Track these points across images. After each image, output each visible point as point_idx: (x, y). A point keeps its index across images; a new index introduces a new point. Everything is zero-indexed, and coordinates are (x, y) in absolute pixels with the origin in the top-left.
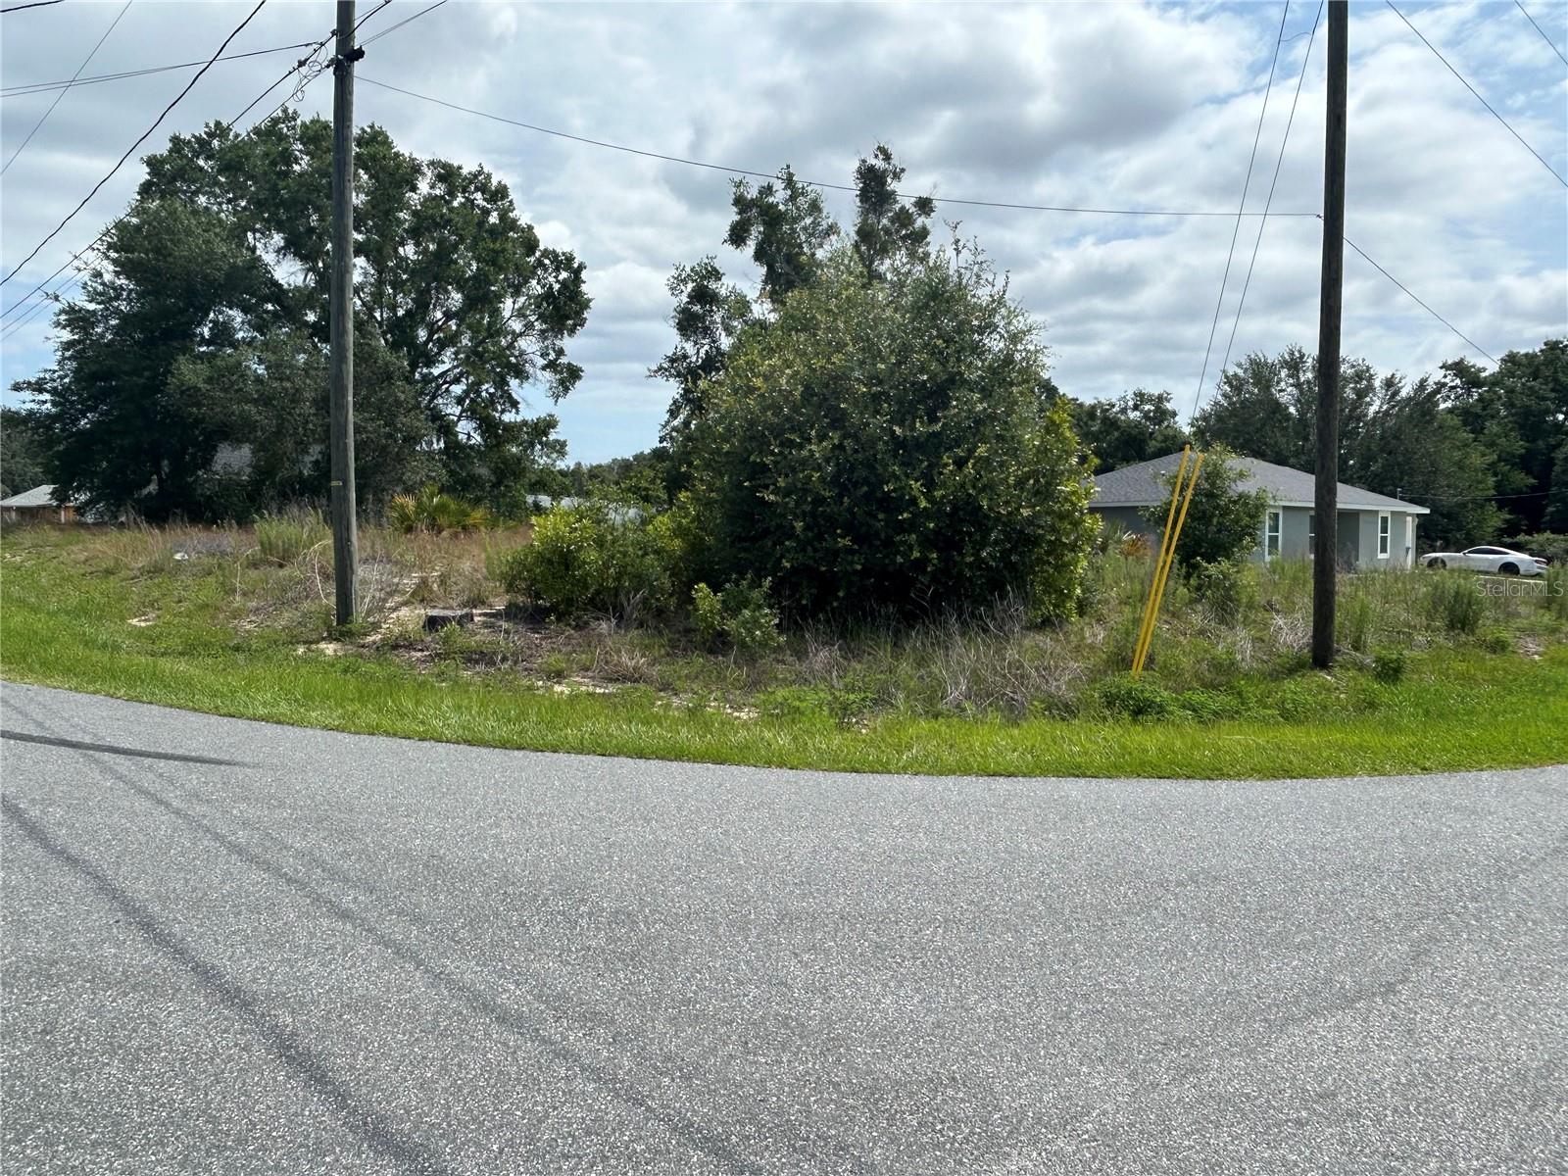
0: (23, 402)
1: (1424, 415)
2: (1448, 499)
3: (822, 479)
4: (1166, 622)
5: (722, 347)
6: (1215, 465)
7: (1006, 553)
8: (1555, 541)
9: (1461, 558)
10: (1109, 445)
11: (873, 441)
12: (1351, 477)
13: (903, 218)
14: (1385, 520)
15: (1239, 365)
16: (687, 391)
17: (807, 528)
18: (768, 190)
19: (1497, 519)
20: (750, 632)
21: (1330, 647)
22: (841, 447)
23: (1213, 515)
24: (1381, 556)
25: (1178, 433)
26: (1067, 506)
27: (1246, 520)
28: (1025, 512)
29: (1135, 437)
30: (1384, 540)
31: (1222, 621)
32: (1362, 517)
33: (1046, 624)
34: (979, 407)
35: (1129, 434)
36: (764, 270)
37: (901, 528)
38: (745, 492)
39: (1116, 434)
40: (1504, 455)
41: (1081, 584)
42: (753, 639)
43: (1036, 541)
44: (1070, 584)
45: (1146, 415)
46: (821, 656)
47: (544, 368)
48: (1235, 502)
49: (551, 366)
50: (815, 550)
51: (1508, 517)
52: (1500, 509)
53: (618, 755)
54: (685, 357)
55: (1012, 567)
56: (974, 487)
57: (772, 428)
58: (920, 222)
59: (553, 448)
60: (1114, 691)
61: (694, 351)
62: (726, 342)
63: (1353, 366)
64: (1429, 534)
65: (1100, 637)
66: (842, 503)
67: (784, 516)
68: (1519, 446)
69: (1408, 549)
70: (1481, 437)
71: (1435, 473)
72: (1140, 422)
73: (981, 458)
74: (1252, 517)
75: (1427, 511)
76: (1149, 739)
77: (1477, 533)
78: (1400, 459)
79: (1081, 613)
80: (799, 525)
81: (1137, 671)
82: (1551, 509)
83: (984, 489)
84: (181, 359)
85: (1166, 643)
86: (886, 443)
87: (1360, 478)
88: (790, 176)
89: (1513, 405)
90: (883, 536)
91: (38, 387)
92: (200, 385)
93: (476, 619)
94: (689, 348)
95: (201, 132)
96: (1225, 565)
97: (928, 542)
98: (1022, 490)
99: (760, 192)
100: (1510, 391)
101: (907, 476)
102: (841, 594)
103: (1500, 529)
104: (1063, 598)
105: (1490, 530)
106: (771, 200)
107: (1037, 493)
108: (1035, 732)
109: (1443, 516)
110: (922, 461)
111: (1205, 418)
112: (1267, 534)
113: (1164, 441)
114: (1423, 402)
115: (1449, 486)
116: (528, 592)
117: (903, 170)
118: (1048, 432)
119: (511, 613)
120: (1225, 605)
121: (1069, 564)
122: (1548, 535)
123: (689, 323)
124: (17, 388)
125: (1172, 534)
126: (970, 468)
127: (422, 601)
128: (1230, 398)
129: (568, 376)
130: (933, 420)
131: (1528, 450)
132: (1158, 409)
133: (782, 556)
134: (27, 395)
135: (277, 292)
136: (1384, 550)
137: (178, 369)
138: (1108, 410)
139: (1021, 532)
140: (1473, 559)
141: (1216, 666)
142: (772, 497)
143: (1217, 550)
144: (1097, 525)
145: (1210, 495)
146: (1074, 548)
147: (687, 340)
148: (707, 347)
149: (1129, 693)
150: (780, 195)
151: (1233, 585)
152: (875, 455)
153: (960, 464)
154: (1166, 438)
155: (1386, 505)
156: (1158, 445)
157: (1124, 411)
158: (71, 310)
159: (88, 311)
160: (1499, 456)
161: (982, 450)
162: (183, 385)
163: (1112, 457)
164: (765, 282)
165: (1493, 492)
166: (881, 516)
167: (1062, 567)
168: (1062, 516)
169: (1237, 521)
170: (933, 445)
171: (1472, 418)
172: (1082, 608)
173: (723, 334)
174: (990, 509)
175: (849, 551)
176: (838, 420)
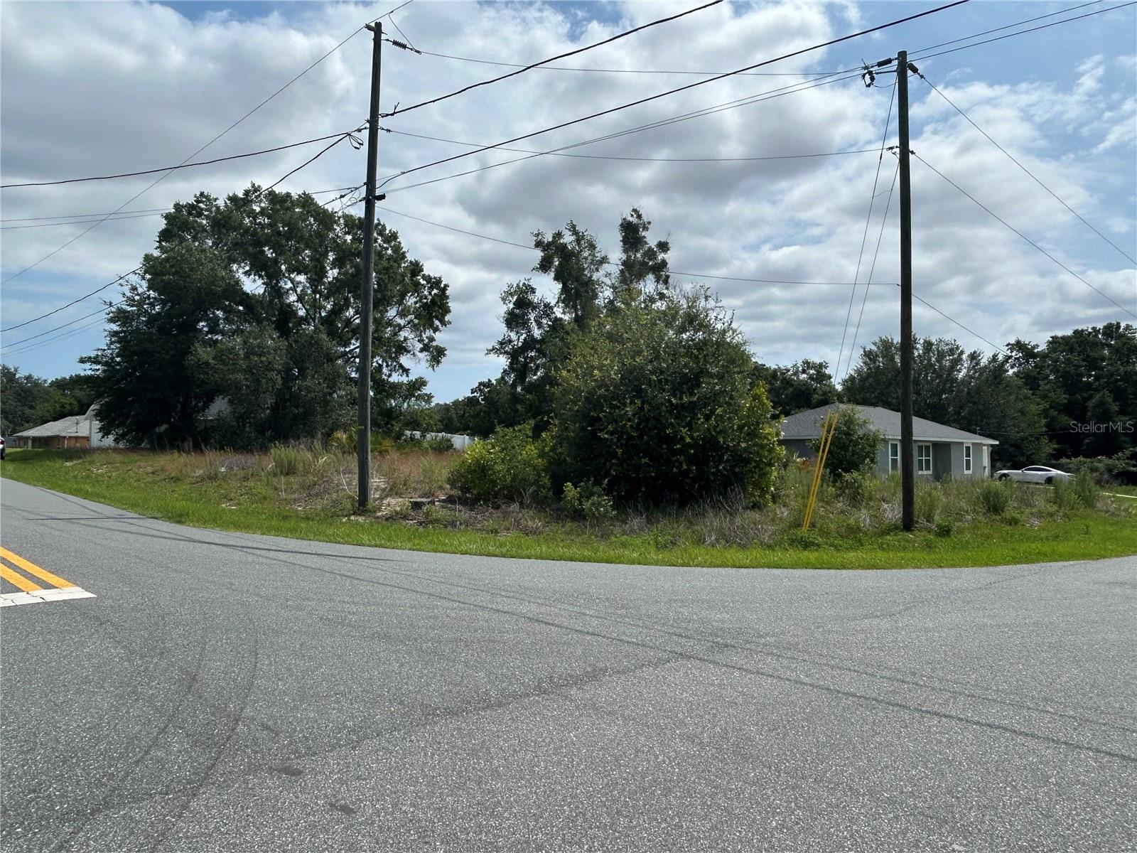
0: (86, 370)
1: (996, 377)
2: (1014, 434)
3: (631, 426)
4: (822, 507)
5: (535, 335)
6: (849, 416)
7: (733, 467)
8: (1085, 463)
9: (1019, 473)
10: (786, 397)
11: (658, 407)
12: (948, 420)
13: (651, 254)
14: (968, 448)
15: (875, 344)
16: (511, 364)
17: (623, 453)
18: (559, 235)
19: (1048, 448)
20: (597, 509)
21: (912, 520)
22: (642, 408)
23: (849, 446)
24: (966, 472)
25: (832, 389)
26: (765, 441)
27: (868, 449)
28: (743, 445)
29: (804, 392)
30: (968, 462)
31: (854, 506)
32: (953, 448)
33: (755, 506)
34: (717, 388)
35: (800, 390)
36: (560, 286)
37: (675, 453)
38: (587, 433)
39: (791, 389)
40: (1053, 404)
41: (774, 485)
42: (599, 513)
43: (748, 461)
44: (768, 487)
45: (811, 377)
46: (636, 522)
47: (421, 351)
48: (861, 439)
49: (425, 348)
50: (628, 465)
51: (1056, 446)
52: (1050, 441)
53: (561, 559)
54: (510, 341)
55: (735, 474)
56: (715, 431)
57: (604, 397)
58: (661, 256)
59: (423, 398)
60: (794, 537)
61: (518, 339)
62: (537, 333)
63: (947, 344)
64: (1001, 457)
65: (785, 514)
66: (643, 439)
67: (610, 446)
68: (1063, 398)
69: (985, 468)
70: (1038, 392)
71: (1004, 417)
72: (807, 382)
73: (718, 415)
74: (871, 446)
75: (998, 443)
76: (811, 555)
77: (1035, 458)
78: (981, 407)
79: (774, 502)
80: (620, 451)
81: (805, 528)
82: (1087, 441)
83: (720, 432)
84: (197, 345)
85: (821, 517)
86: (667, 407)
87: (955, 420)
88: (574, 227)
89: (1058, 371)
90: (665, 457)
91: (95, 360)
92: (211, 361)
93: (436, 503)
94: (513, 336)
95: (192, 200)
96: (855, 474)
97: (690, 461)
98: (741, 433)
99: (554, 237)
100: (1055, 361)
101: (679, 424)
102: (643, 489)
103: (1051, 455)
104: (764, 492)
105: (1044, 455)
106: (562, 241)
107: (749, 434)
108: (756, 553)
109: (1012, 445)
110: (686, 417)
111: (852, 379)
112: (890, 457)
113: (822, 395)
114: (997, 368)
115: (1014, 426)
116: (461, 489)
117: (649, 223)
118: (754, 400)
119: (451, 500)
120: (856, 497)
121: (767, 473)
122: (1081, 458)
123: (514, 320)
124: (82, 361)
125: (822, 456)
126: (713, 421)
127: (396, 494)
128: (868, 365)
129: (437, 355)
130: (692, 394)
131: (1069, 401)
132: (818, 372)
133: (610, 468)
134: (88, 365)
135: (246, 299)
136: (968, 468)
137: (196, 351)
138: (784, 374)
139: (741, 456)
140: (1028, 474)
141: (849, 528)
142: (606, 436)
143: (852, 466)
144: (782, 451)
145: (848, 434)
146: (770, 464)
147: (511, 331)
148: (524, 336)
149: (802, 538)
150: (568, 238)
151: (860, 486)
152: (660, 413)
153: (707, 418)
154: (825, 393)
155: (968, 439)
156: (820, 398)
157: (796, 373)
158: (120, 311)
159: (129, 312)
160: (1050, 405)
161: (719, 411)
162: (199, 361)
163: (789, 405)
164: (561, 294)
165: (1044, 429)
166: (664, 446)
167: (764, 475)
168: (763, 447)
169: (862, 450)
170: (692, 408)
171: (1030, 380)
172: (775, 498)
173: (536, 327)
174: (724, 443)
175: (648, 465)
176: (639, 392)
